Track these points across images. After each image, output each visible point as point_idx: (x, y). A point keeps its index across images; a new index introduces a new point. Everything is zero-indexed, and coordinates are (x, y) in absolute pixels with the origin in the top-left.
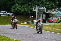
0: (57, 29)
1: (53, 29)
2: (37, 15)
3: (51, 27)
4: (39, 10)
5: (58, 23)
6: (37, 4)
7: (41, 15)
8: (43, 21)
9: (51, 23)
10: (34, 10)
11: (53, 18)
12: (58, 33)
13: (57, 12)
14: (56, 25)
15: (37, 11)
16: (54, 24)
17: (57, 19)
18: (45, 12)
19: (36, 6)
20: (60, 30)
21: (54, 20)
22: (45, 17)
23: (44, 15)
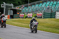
0: (24, 23)
1: (20, 24)
2: (5, 12)
3: (18, 22)
4: (6, 6)
5: (25, 18)
6: (5, 1)
7: (9, 11)
8: (10, 17)
9: (18, 19)
10: (2, 7)
11: (20, 14)
12: (25, 27)
13: (24, 8)
14: (23, 20)
15: (5, 7)
16: (21, 19)
17: (24, 14)
18: (13, 8)
19: (4, 3)
20: (26, 25)
21: (21, 15)
22: (12, 12)
23: (12, 11)
